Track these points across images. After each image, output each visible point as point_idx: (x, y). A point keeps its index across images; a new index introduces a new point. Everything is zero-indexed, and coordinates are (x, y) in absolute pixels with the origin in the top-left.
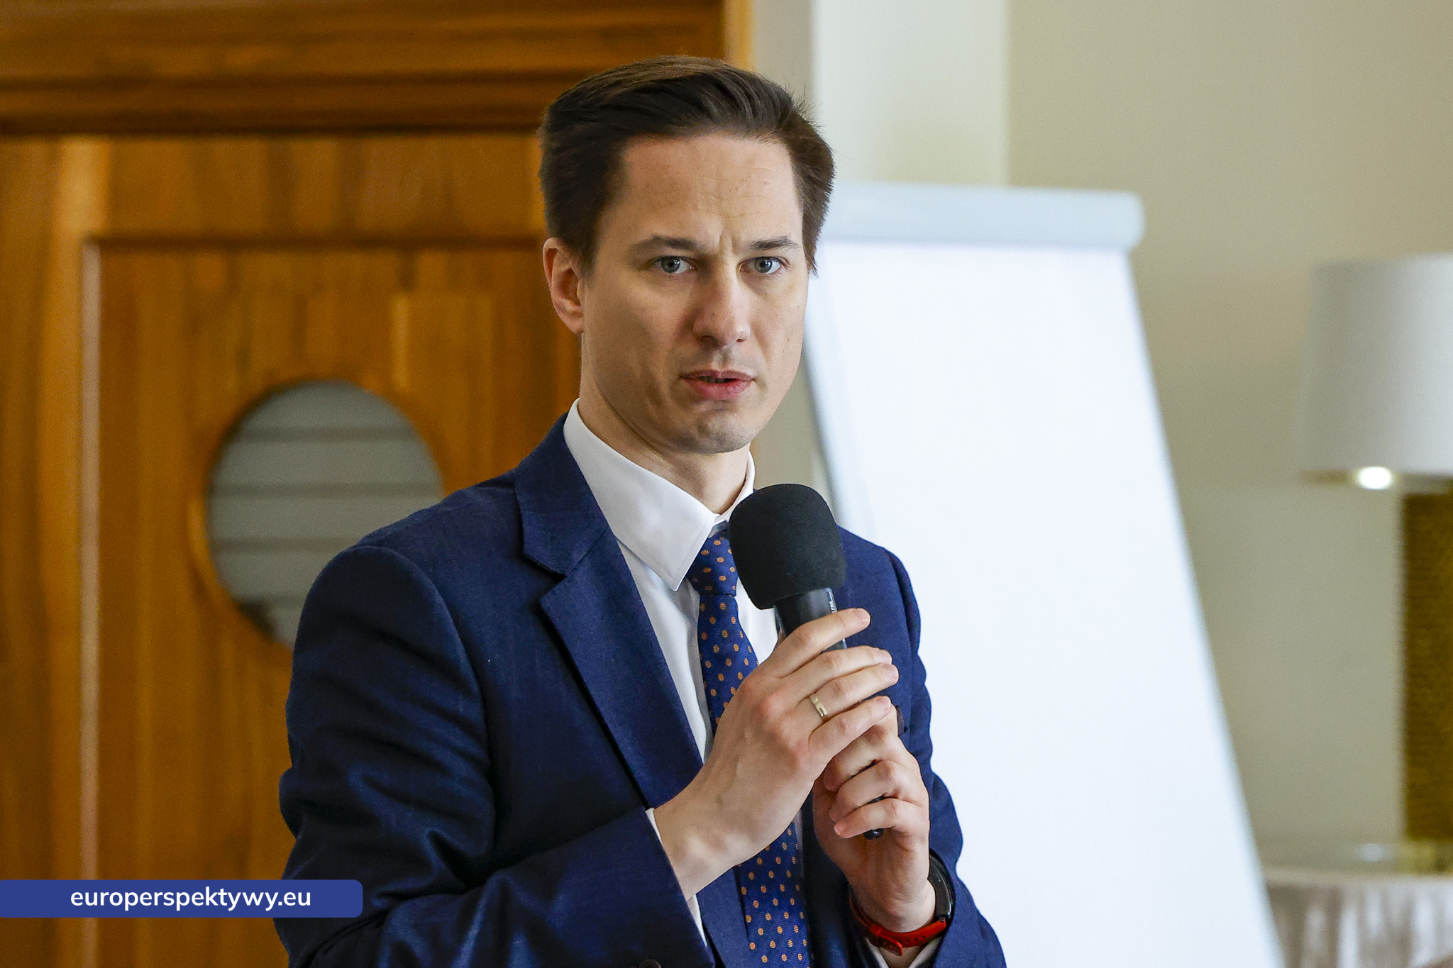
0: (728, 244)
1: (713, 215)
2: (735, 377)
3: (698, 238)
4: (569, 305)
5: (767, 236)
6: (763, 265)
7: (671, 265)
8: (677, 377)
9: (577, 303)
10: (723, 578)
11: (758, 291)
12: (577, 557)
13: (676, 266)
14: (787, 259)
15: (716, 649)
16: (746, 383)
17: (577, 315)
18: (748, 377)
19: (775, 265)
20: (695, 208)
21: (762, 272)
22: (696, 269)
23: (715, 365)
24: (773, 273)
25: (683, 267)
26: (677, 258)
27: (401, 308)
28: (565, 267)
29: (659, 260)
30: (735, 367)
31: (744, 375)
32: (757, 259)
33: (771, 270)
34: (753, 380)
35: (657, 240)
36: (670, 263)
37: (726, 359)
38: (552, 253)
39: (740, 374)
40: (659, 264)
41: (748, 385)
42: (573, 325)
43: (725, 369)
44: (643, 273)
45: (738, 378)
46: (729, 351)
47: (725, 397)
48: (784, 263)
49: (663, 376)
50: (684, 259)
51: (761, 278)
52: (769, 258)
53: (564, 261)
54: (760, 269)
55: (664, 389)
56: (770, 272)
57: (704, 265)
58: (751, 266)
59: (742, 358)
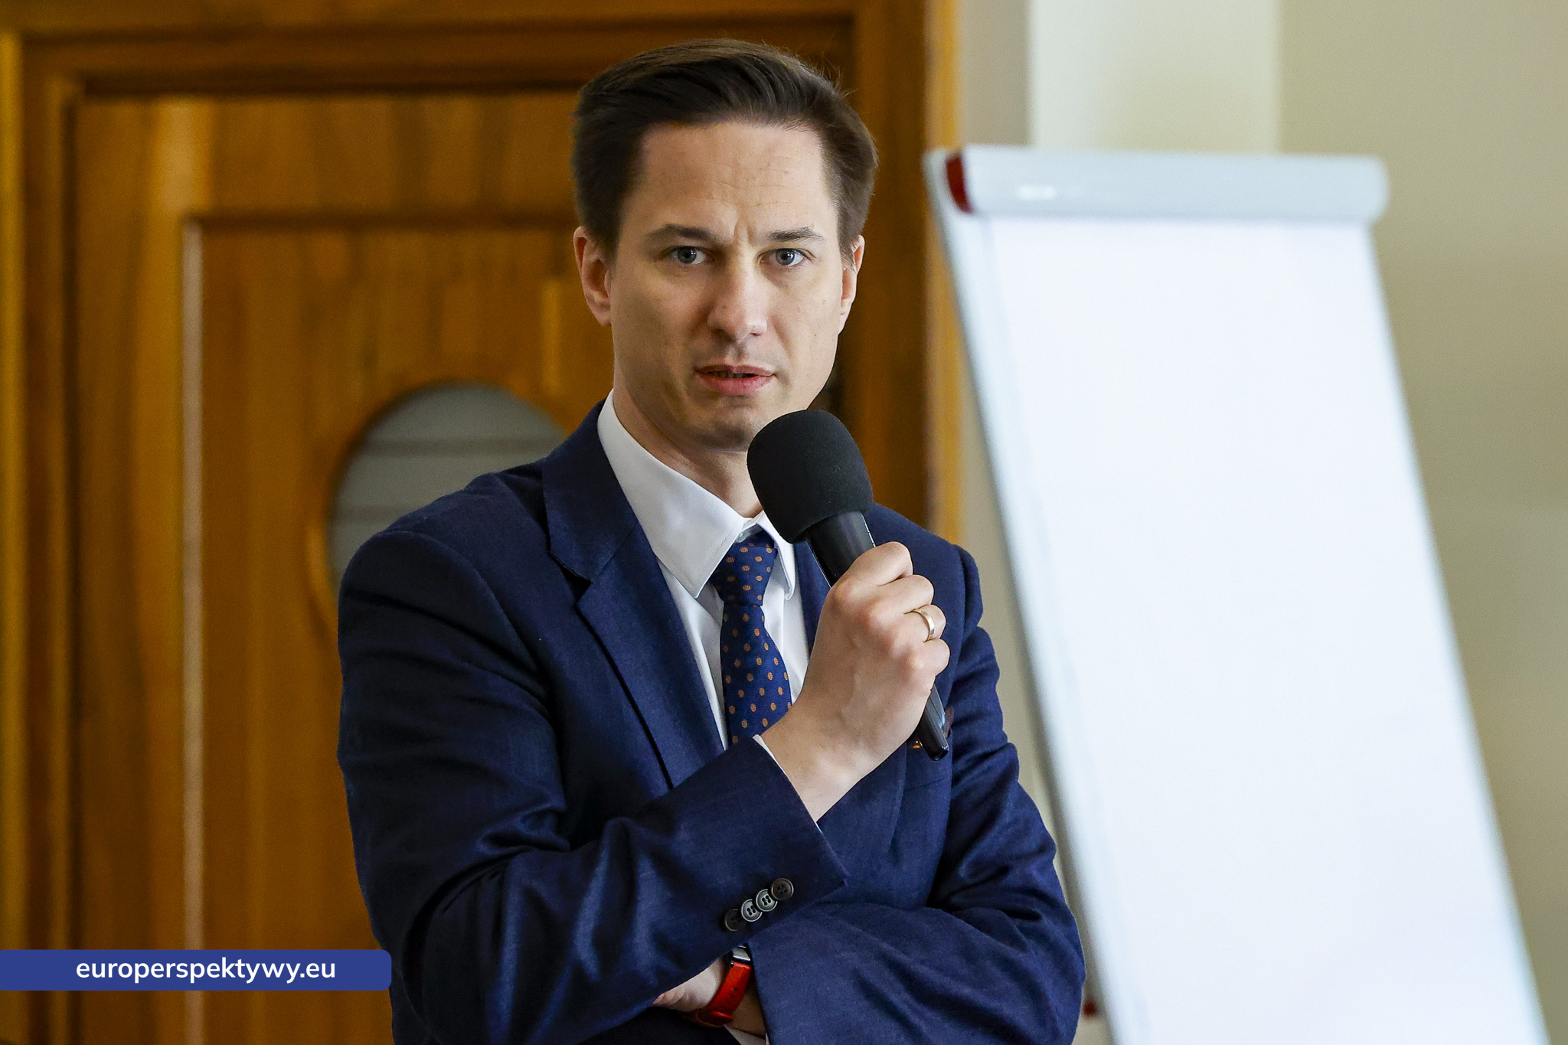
0: (744, 234)
1: (728, 204)
2: (752, 372)
3: (713, 228)
4: (597, 296)
5: (787, 227)
6: (785, 257)
7: (688, 255)
8: (692, 372)
9: (605, 294)
10: (748, 588)
11: (778, 283)
12: (604, 560)
13: (692, 257)
14: (812, 252)
15: (737, 663)
16: (765, 378)
17: (605, 307)
18: (768, 372)
19: (798, 258)
20: (710, 197)
21: (784, 264)
22: (713, 260)
23: (729, 360)
24: (796, 265)
25: (700, 258)
26: (693, 248)
27: (552, 295)
28: (594, 257)
29: (674, 250)
30: (751, 362)
31: (762, 370)
32: (779, 251)
33: (794, 261)
34: (775, 375)
35: (670, 230)
36: (686, 254)
37: (740, 354)
38: (581, 242)
39: (757, 369)
40: (675, 255)
41: (768, 381)
42: (602, 317)
43: (740, 364)
44: (660, 263)
45: (756, 373)
46: (743, 345)
47: (741, 392)
48: (807, 255)
49: (678, 370)
50: (699, 249)
51: (782, 271)
52: (791, 250)
53: (592, 251)
54: (782, 261)
55: (680, 384)
56: (792, 264)
57: (719, 256)
58: (773, 258)
59: (759, 354)
